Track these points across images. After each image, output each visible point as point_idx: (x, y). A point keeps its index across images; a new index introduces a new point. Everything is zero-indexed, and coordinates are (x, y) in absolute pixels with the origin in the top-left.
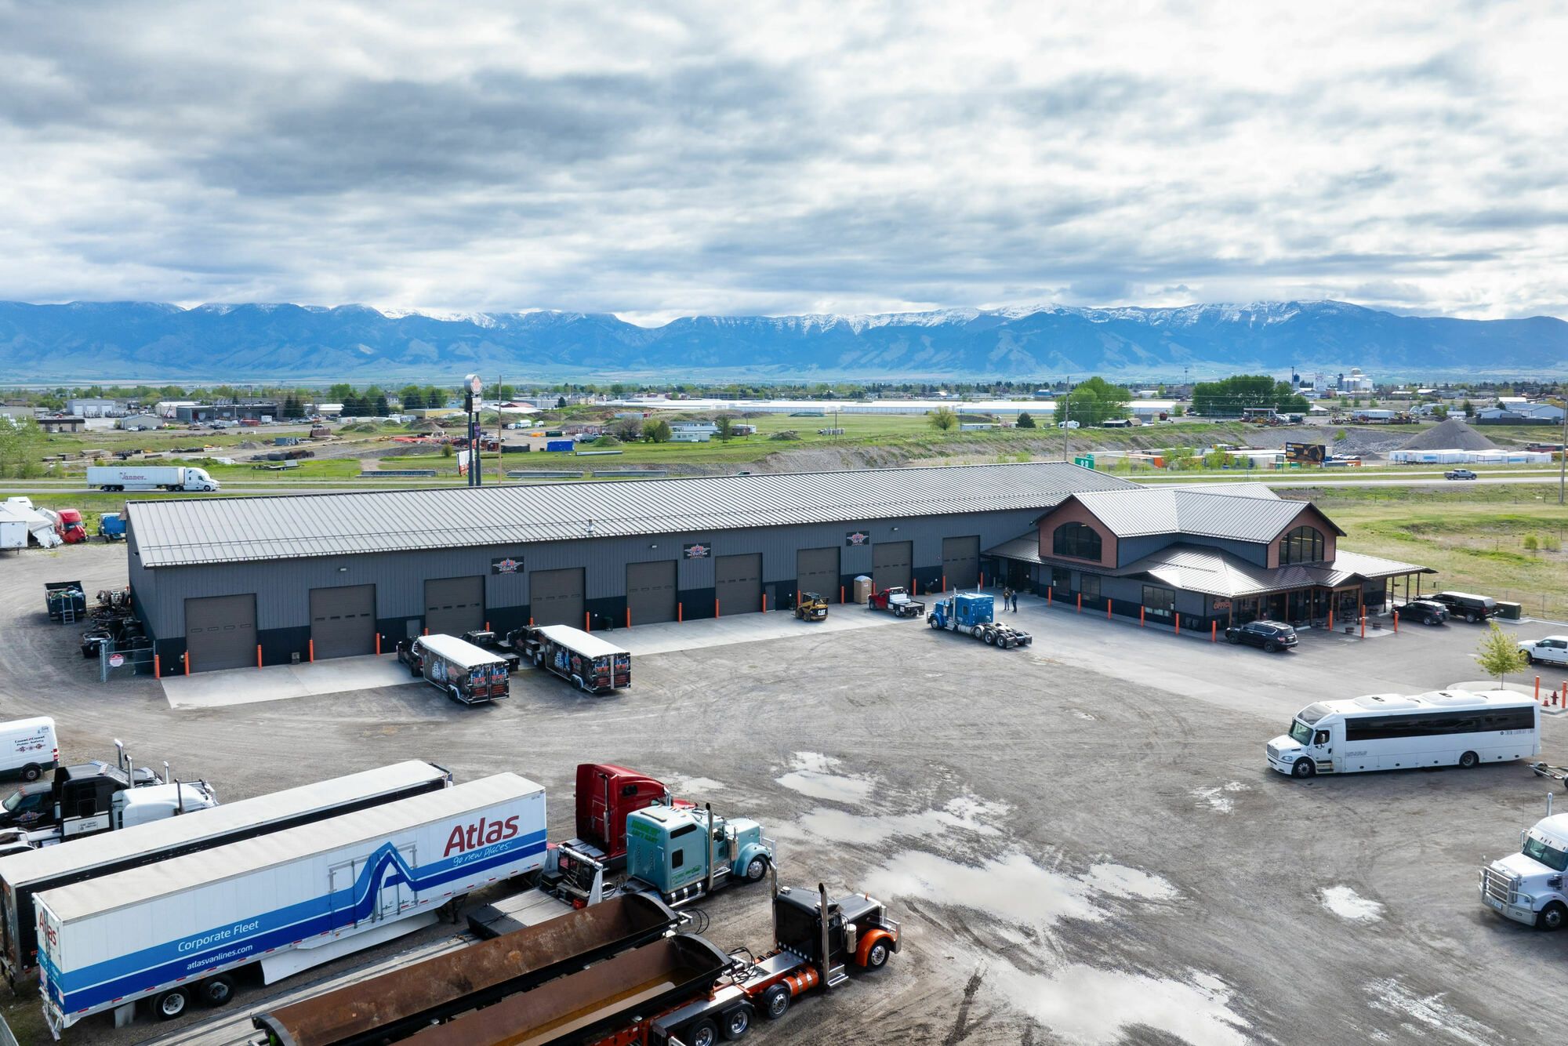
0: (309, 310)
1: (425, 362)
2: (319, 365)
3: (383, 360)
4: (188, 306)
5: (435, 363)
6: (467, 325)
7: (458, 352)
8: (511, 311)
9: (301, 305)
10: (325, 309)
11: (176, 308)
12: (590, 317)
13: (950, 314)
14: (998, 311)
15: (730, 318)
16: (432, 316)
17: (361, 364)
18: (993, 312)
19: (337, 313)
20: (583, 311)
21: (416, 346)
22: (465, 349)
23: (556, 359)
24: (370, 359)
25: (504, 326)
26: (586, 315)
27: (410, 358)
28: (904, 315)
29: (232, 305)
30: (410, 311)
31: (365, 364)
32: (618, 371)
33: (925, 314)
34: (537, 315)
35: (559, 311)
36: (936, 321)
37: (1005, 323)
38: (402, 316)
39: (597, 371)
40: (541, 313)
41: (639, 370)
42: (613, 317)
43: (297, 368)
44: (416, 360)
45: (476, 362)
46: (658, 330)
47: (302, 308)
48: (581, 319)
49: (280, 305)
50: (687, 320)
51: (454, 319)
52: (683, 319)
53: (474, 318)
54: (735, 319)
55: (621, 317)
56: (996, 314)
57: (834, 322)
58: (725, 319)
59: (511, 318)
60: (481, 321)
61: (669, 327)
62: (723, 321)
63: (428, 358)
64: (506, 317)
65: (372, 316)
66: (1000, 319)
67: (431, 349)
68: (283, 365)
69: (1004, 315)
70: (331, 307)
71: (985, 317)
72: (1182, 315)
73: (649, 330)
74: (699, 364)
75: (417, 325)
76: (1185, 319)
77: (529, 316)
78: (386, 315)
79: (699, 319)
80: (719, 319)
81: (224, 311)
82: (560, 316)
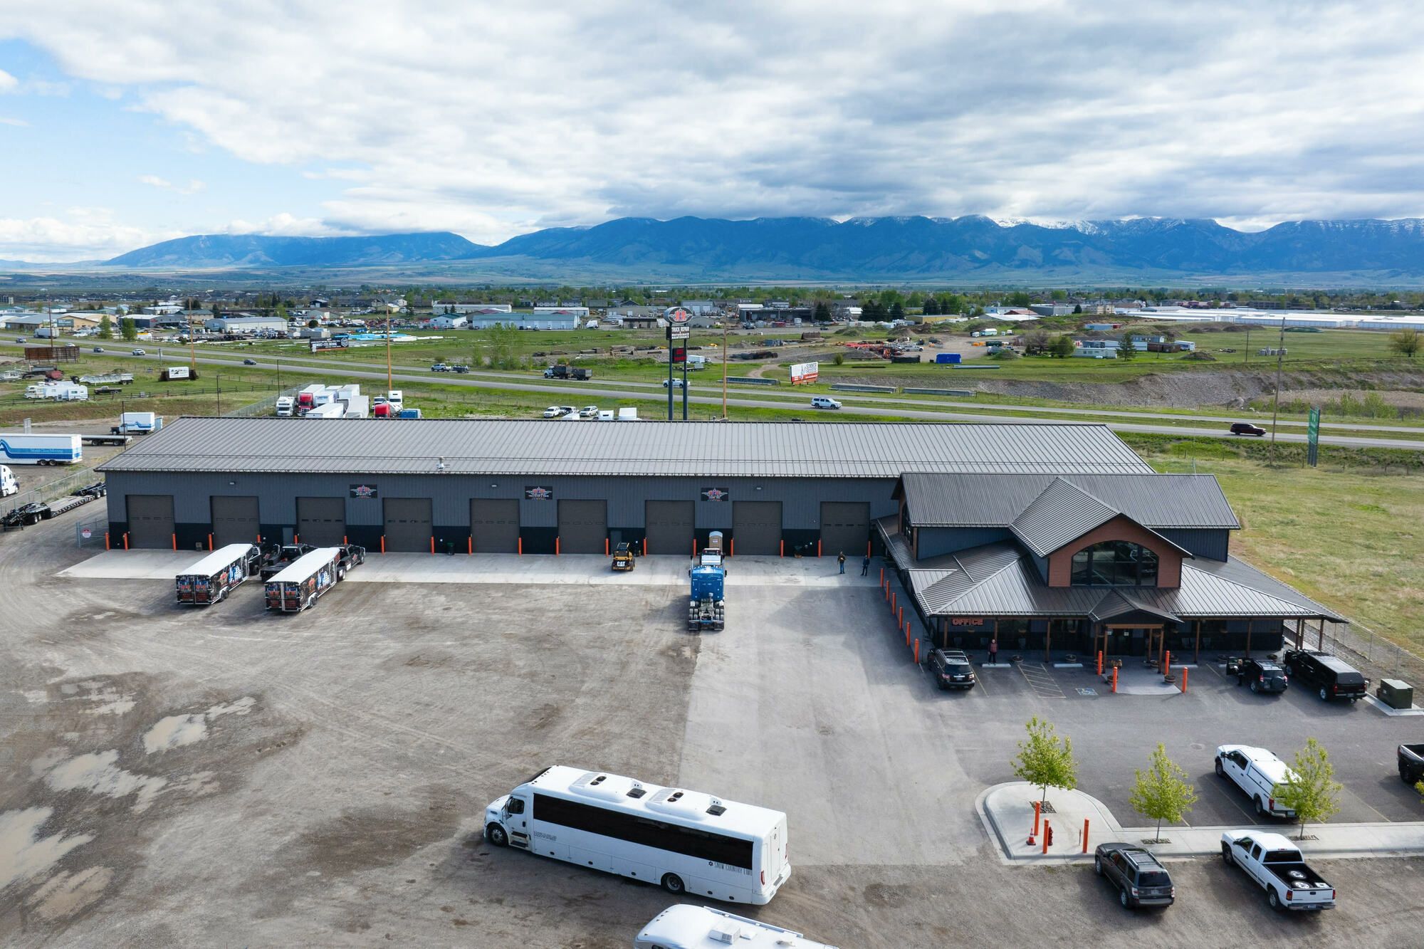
0: (936, 221)
1: (1031, 266)
2: (941, 269)
3: (995, 264)
4: (841, 219)
5: (1040, 267)
6: (1071, 232)
7: (1061, 257)
8: (1113, 219)
9: (929, 218)
10: (949, 220)
11: (832, 221)
12: (1191, 223)
15: (1338, 222)
16: (1040, 225)
17: (976, 268)
19: (958, 223)
20: (1182, 217)
21: (1024, 252)
22: (1067, 253)
23: (1154, 263)
24: (984, 264)
25: (1105, 233)
26: (1186, 221)
27: (1017, 263)
29: (875, 219)
30: (1021, 220)
31: (979, 267)
32: (1215, 274)
34: (1137, 222)
35: (1159, 218)
38: (1014, 225)
39: (1192, 275)
40: (1141, 220)
41: (1235, 274)
42: (1213, 223)
43: (924, 271)
44: (1024, 264)
45: (1077, 266)
46: (1258, 234)
47: (930, 220)
48: (1180, 224)
49: (913, 217)
50: (1291, 224)
51: (1059, 226)
52: (1287, 223)
53: (1078, 225)
54: (1344, 222)
55: (1220, 222)
58: (1333, 223)
59: (1113, 225)
60: (1085, 229)
61: (1271, 231)
62: (1330, 225)
63: (1034, 262)
64: (1108, 224)
65: (988, 225)
67: (1037, 254)
68: (912, 268)
70: (954, 219)
73: (1250, 235)
74: (1300, 268)
75: (1026, 232)
77: (1131, 223)
78: (1001, 225)
79: (1304, 223)
80: (1325, 222)
81: (869, 224)
82: (1160, 223)
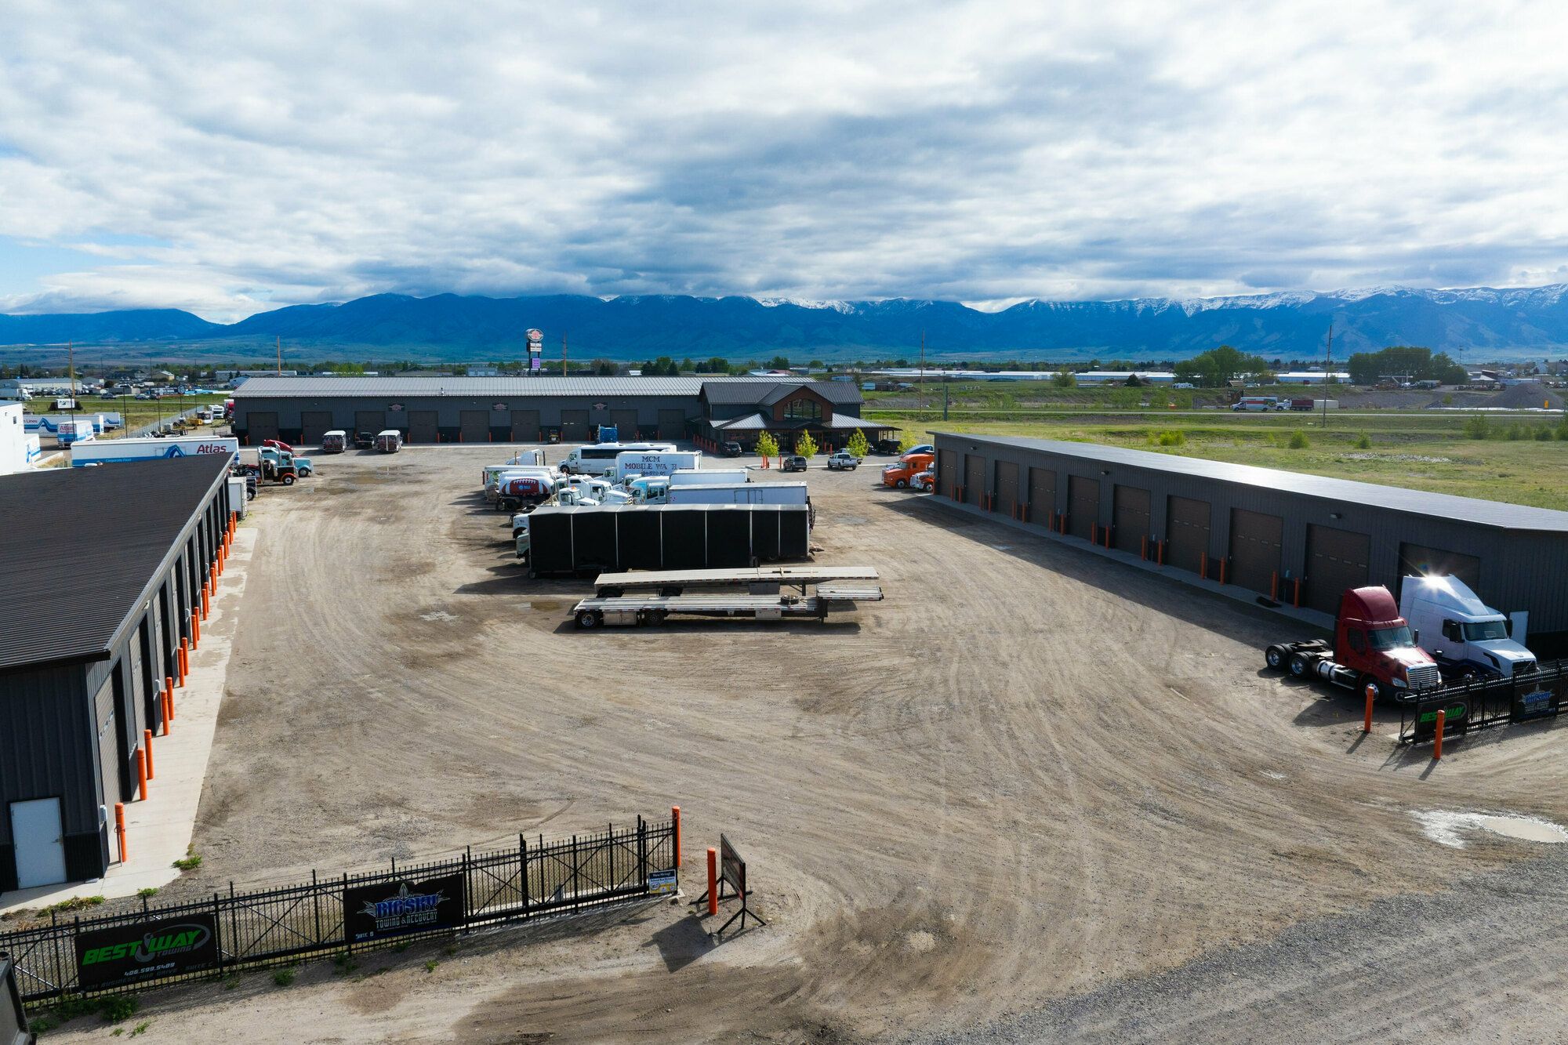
0: (701, 300)
4: (608, 298)
7: (821, 336)
8: (868, 299)
9: (695, 297)
10: (714, 299)
11: (599, 300)
12: (937, 303)
13: (1285, 296)
14: (1336, 293)
15: (1065, 303)
18: (1330, 294)
19: (723, 303)
20: (933, 299)
21: (786, 331)
22: (827, 333)
25: (861, 313)
28: (1237, 298)
29: (641, 297)
30: (783, 300)
33: (1259, 297)
36: (1271, 303)
37: (1341, 306)
38: (777, 305)
41: (978, 351)
45: (836, 344)
46: (997, 314)
47: (696, 299)
48: (929, 305)
49: (679, 296)
50: (1026, 306)
51: (819, 306)
53: (836, 305)
54: (1070, 304)
55: (967, 305)
56: (1334, 297)
57: (1168, 305)
58: (1063, 305)
60: (842, 309)
62: (1059, 306)
64: (864, 305)
65: (752, 305)
66: (1338, 301)
67: (799, 333)
69: (1342, 298)
70: (719, 298)
71: (1321, 300)
72: (1541, 295)
75: (788, 312)
76: (1544, 299)
78: (763, 304)
79: (1039, 305)
80: (1055, 304)
81: (635, 302)
82: (912, 303)
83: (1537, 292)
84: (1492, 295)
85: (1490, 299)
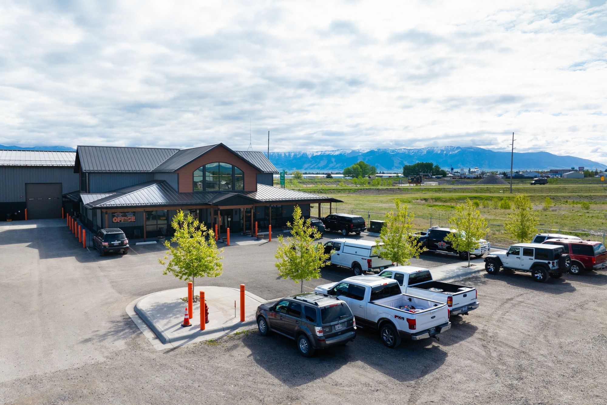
13: (341, 151)
33: (333, 151)
36: (337, 153)
57: (302, 154)
66: (359, 152)
71: (353, 152)
76: (422, 152)
83: (420, 150)
84: (406, 151)
85: (405, 152)
